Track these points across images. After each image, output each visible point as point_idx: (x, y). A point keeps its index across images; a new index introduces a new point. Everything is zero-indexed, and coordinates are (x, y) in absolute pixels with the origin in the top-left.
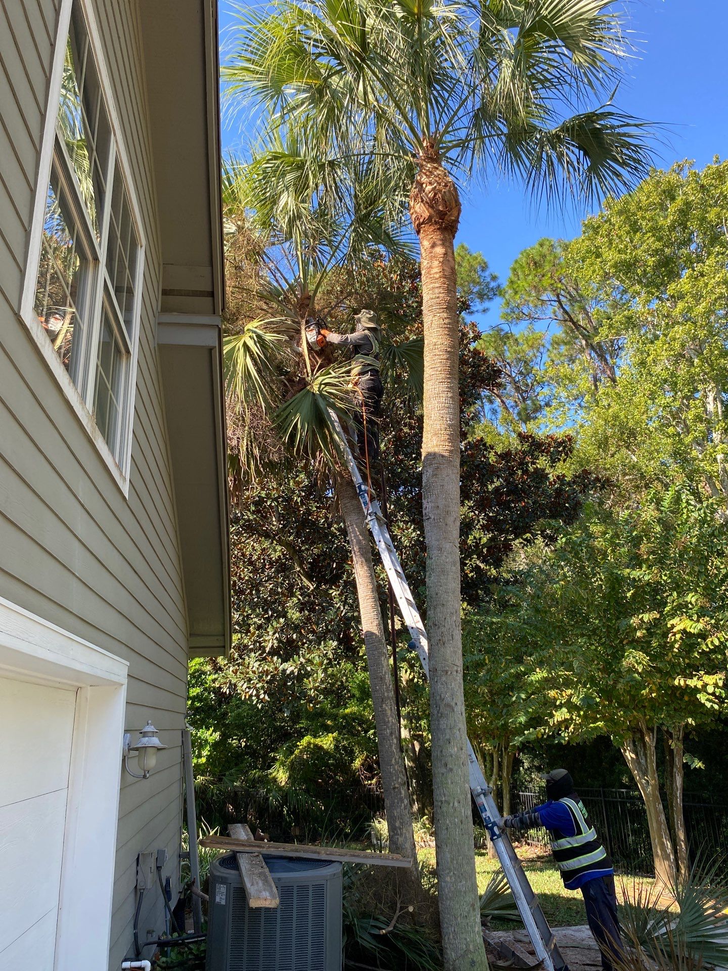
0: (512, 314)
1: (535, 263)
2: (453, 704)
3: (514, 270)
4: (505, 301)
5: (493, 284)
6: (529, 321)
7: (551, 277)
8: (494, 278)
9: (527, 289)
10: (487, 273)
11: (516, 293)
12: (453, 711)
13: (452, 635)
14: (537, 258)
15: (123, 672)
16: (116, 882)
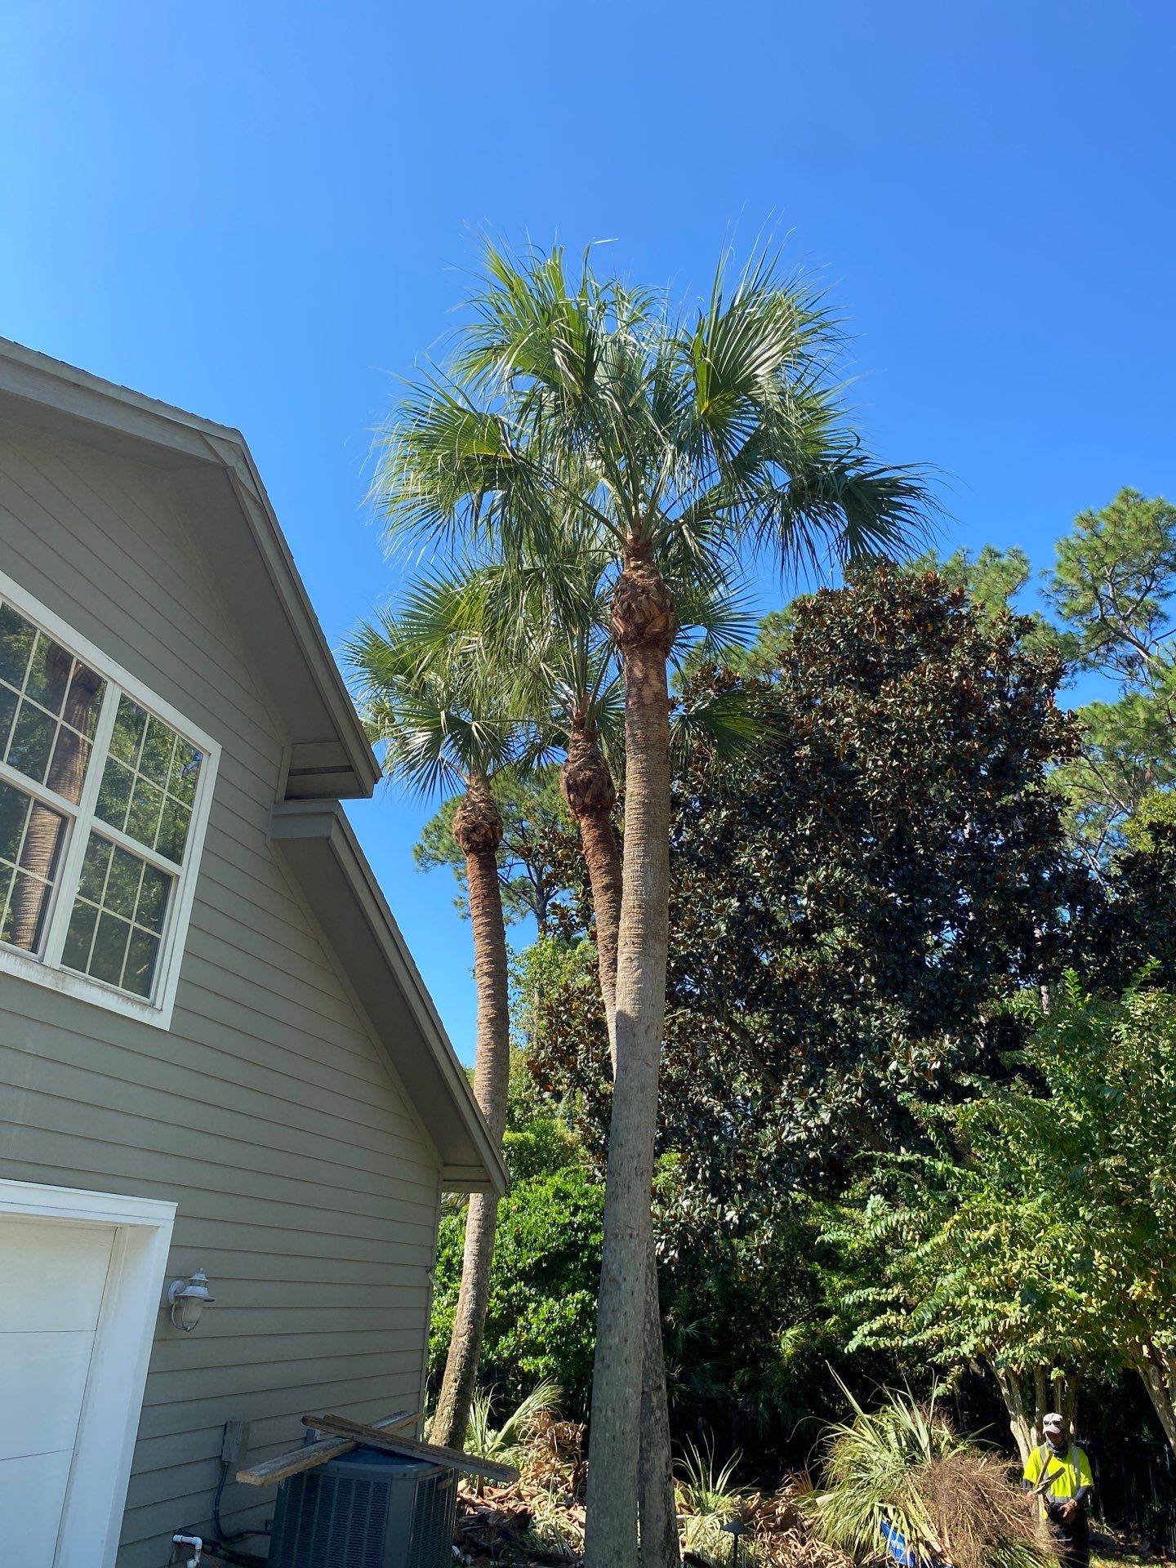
15: (160, 1214)
16: (143, 1439)
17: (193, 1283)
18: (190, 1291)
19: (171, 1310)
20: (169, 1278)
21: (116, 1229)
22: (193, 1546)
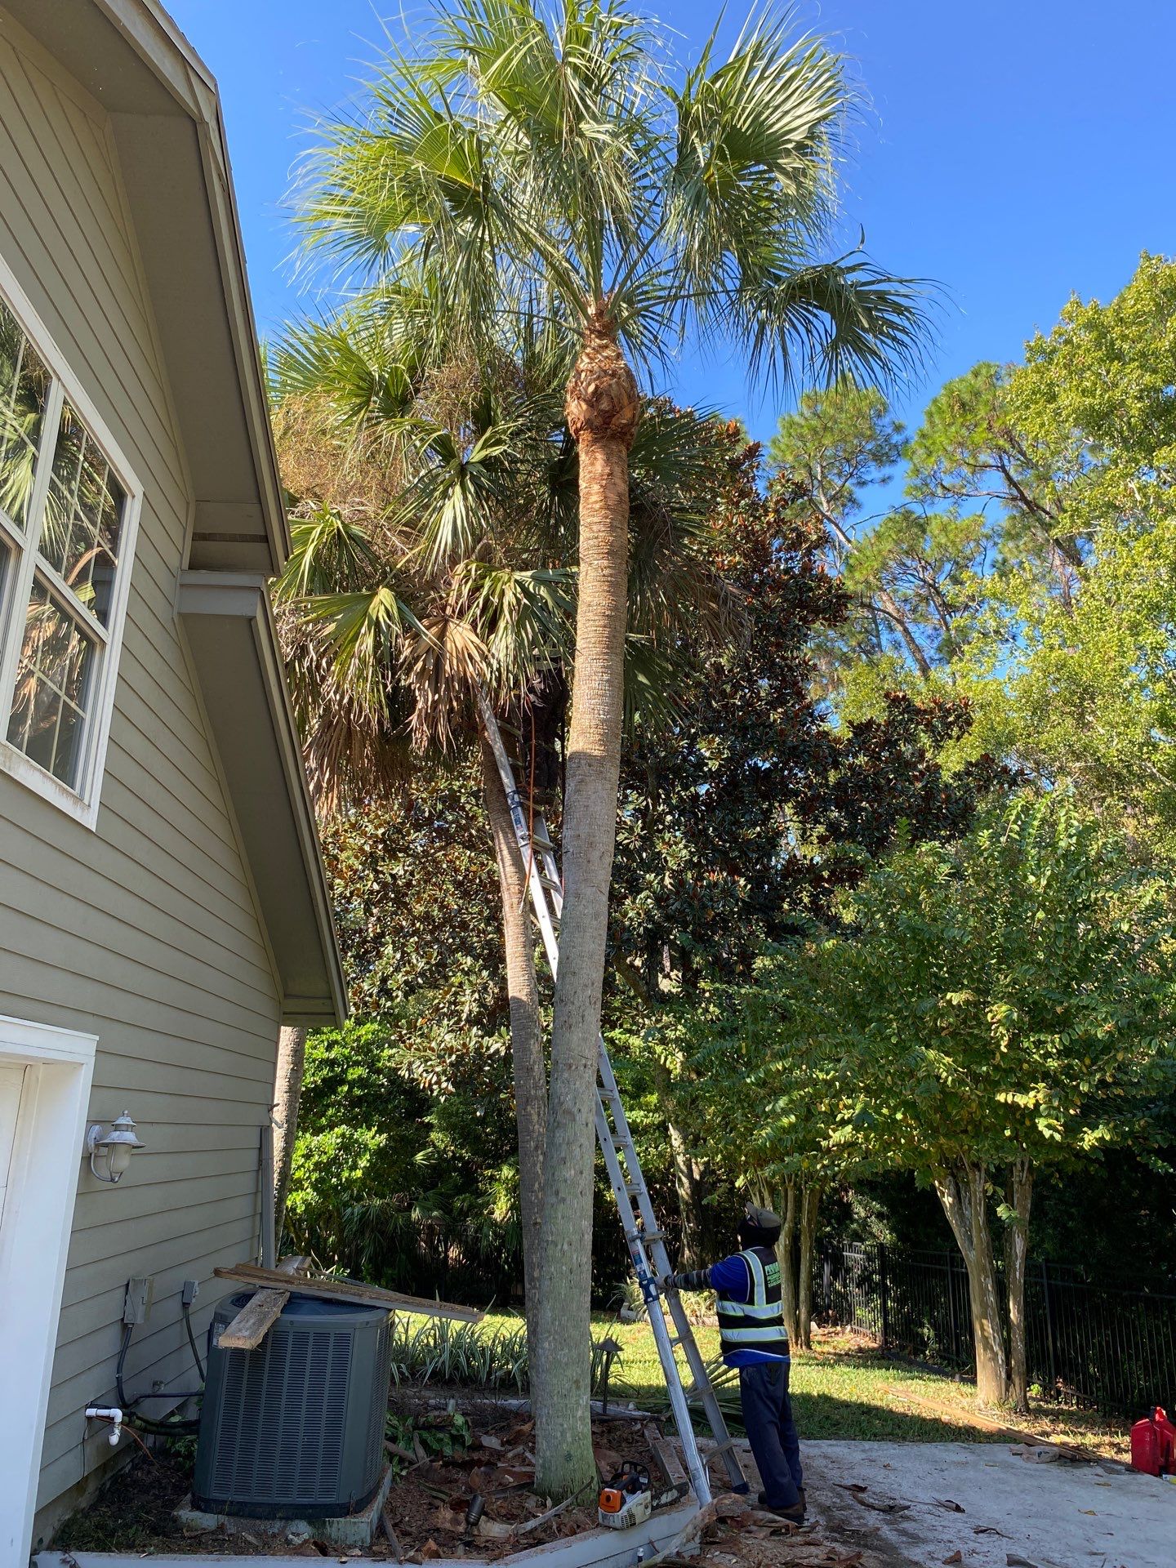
0: (925, 489)
1: (963, 405)
2: (575, 1110)
3: (930, 415)
4: (912, 466)
5: (896, 438)
6: (952, 500)
7: (990, 428)
8: (898, 428)
9: (949, 448)
10: (886, 420)
11: (930, 454)
12: (574, 1120)
13: (583, 1016)
14: (966, 397)
15: (80, 1047)
17: (117, 1128)
18: (115, 1136)
20: (91, 1122)
21: (27, 1064)
22: (110, 1420)
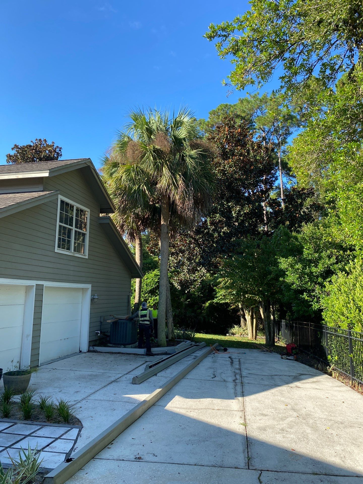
15: (89, 286)
16: (91, 318)
18: (95, 297)
19: (92, 300)
20: (91, 295)
21: (83, 289)
22: (98, 333)
